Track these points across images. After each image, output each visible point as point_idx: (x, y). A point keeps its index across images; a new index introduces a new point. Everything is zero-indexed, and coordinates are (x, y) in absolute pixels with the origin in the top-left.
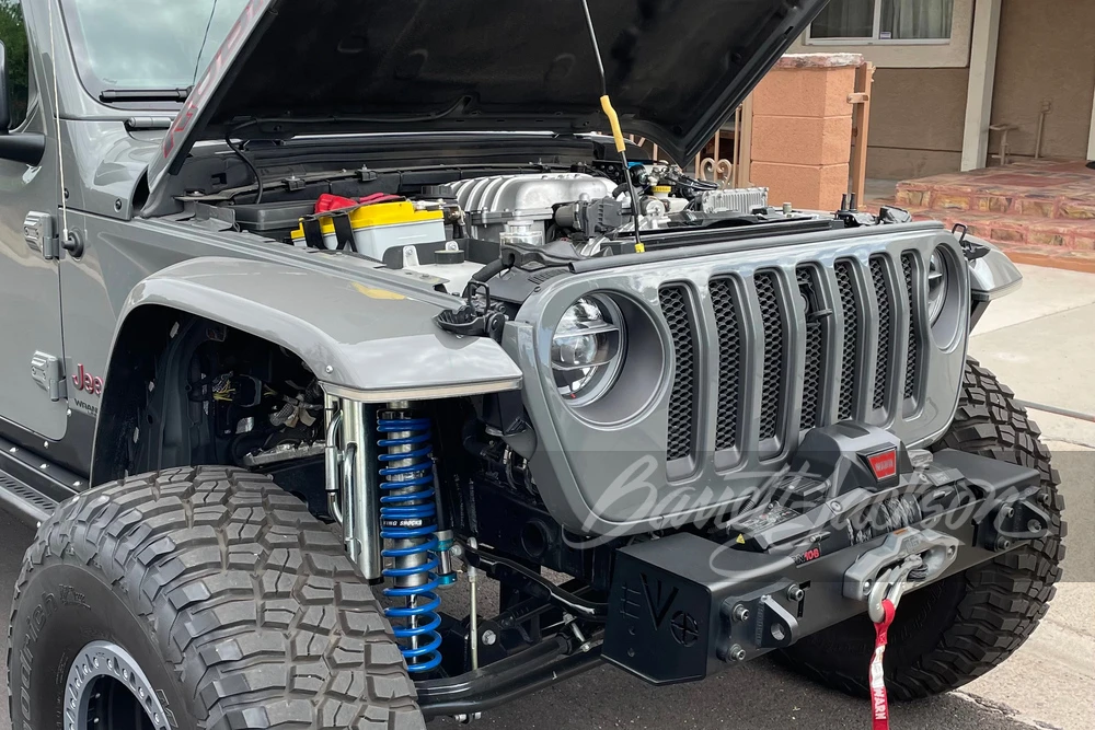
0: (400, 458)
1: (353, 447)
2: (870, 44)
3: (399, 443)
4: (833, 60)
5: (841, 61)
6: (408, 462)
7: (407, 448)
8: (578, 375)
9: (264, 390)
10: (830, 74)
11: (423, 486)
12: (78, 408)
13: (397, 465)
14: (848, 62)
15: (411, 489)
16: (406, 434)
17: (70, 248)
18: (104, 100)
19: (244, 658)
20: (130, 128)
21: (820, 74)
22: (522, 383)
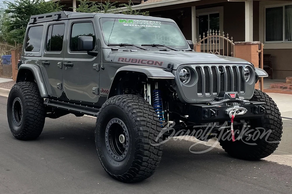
0: (157, 96)
1: (149, 96)
2: (282, 43)
3: (157, 94)
4: (252, 43)
5: (254, 43)
6: (158, 97)
7: (158, 95)
8: (184, 80)
9: (133, 92)
10: (252, 46)
11: (160, 101)
12: (101, 96)
13: (156, 97)
14: (256, 43)
15: (158, 101)
16: (158, 93)
17: (102, 68)
18: (108, 45)
19: (137, 112)
20: (112, 50)
21: (249, 46)
22: (175, 78)
